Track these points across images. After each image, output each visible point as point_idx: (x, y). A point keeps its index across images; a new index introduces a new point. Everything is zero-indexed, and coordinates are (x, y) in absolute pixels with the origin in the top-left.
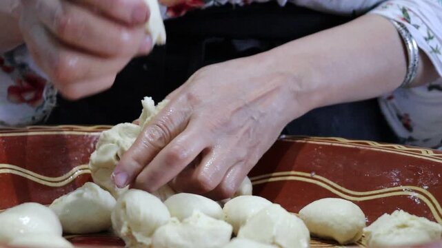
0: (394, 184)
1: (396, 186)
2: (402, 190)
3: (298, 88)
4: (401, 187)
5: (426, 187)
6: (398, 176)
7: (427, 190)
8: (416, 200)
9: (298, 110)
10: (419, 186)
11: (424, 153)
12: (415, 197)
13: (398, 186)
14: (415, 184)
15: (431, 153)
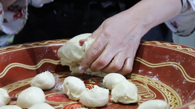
0: (167, 61)
1: (168, 62)
2: (170, 64)
3: (145, 23)
4: (170, 62)
5: (180, 63)
6: (169, 58)
7: (180, 64)
8: (176, 68)
9: (145, 31)
10: (177, 62)
11: (178, 48)
12: (175, 67)
13: (169, 62)
14: (175, 61)
15: (181, 48)
